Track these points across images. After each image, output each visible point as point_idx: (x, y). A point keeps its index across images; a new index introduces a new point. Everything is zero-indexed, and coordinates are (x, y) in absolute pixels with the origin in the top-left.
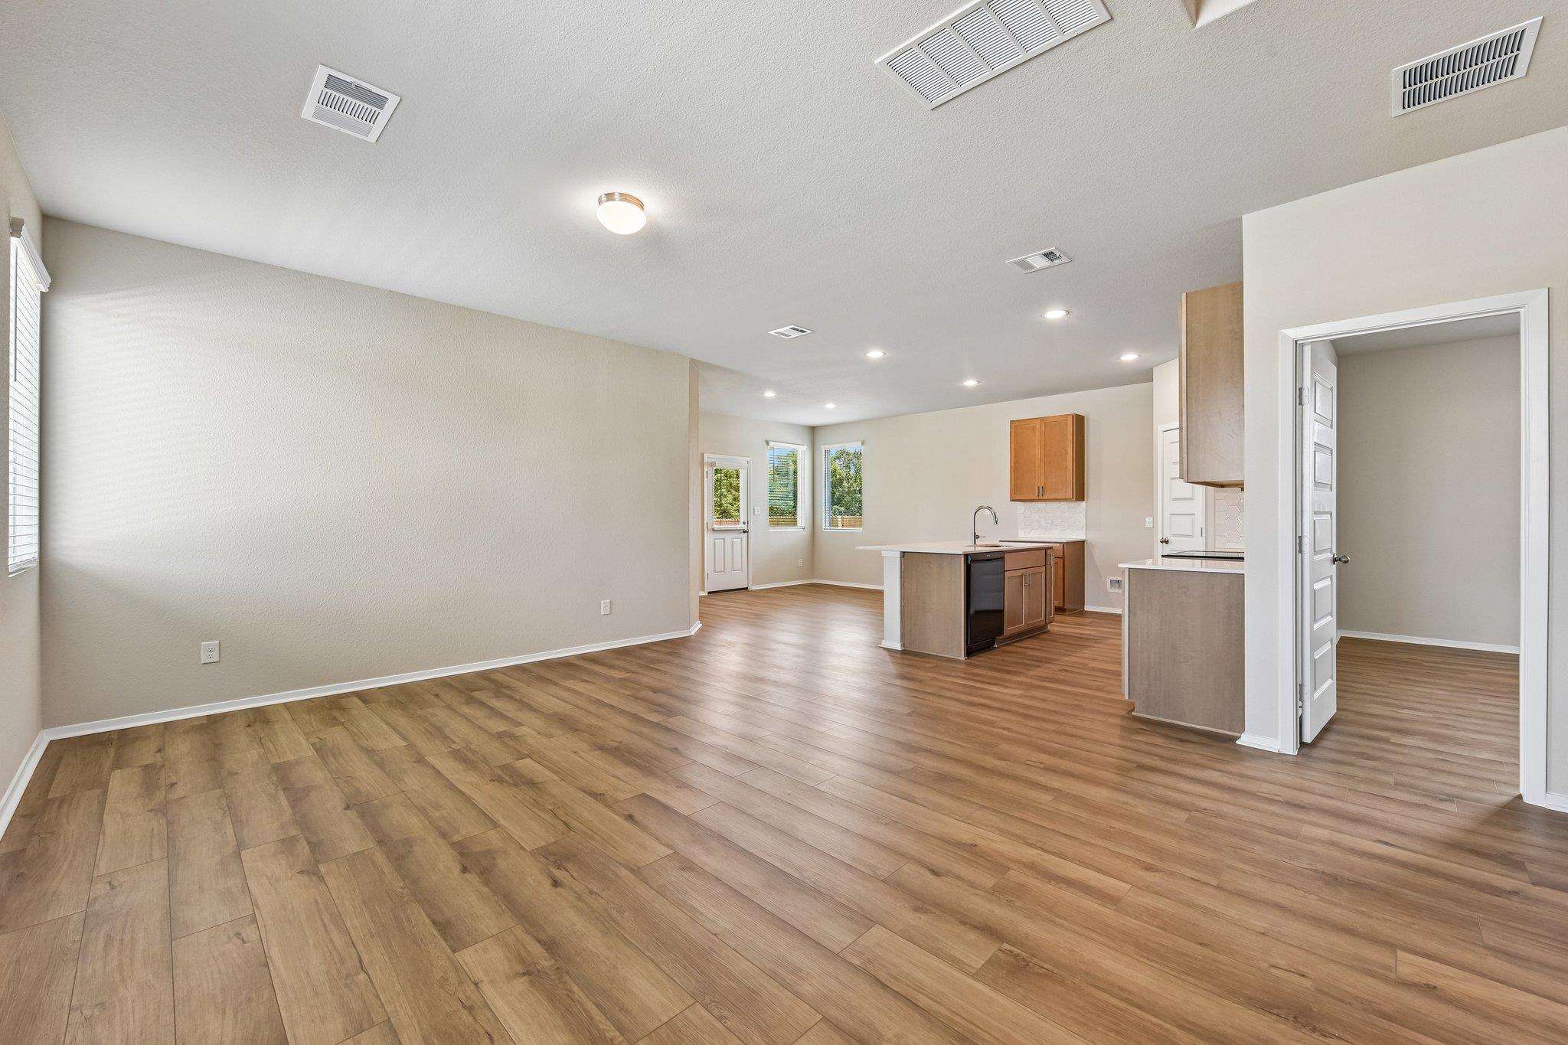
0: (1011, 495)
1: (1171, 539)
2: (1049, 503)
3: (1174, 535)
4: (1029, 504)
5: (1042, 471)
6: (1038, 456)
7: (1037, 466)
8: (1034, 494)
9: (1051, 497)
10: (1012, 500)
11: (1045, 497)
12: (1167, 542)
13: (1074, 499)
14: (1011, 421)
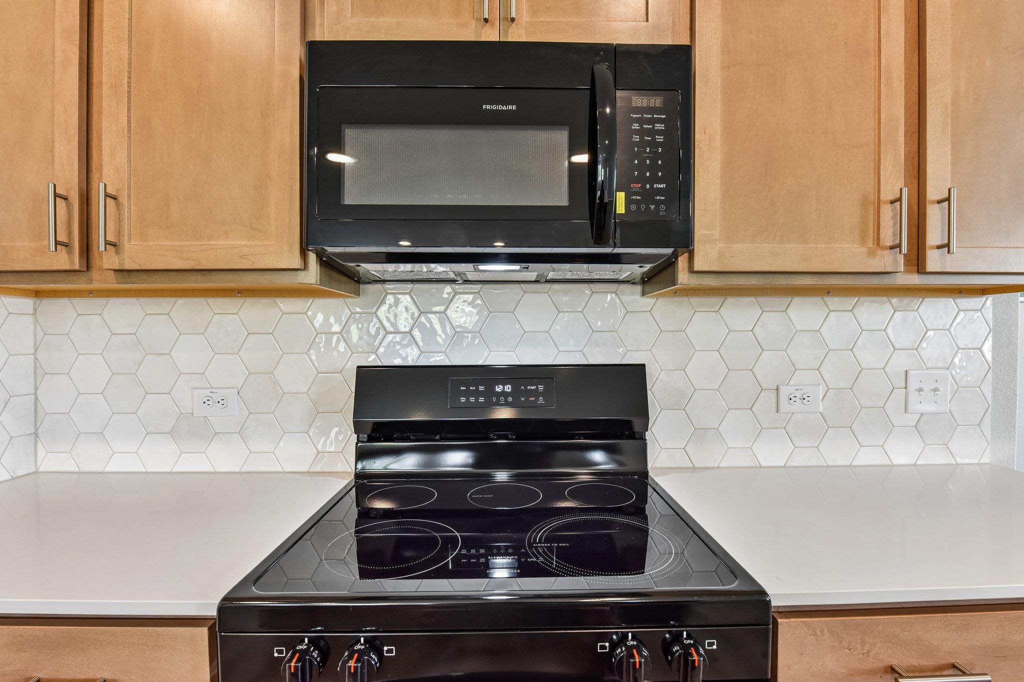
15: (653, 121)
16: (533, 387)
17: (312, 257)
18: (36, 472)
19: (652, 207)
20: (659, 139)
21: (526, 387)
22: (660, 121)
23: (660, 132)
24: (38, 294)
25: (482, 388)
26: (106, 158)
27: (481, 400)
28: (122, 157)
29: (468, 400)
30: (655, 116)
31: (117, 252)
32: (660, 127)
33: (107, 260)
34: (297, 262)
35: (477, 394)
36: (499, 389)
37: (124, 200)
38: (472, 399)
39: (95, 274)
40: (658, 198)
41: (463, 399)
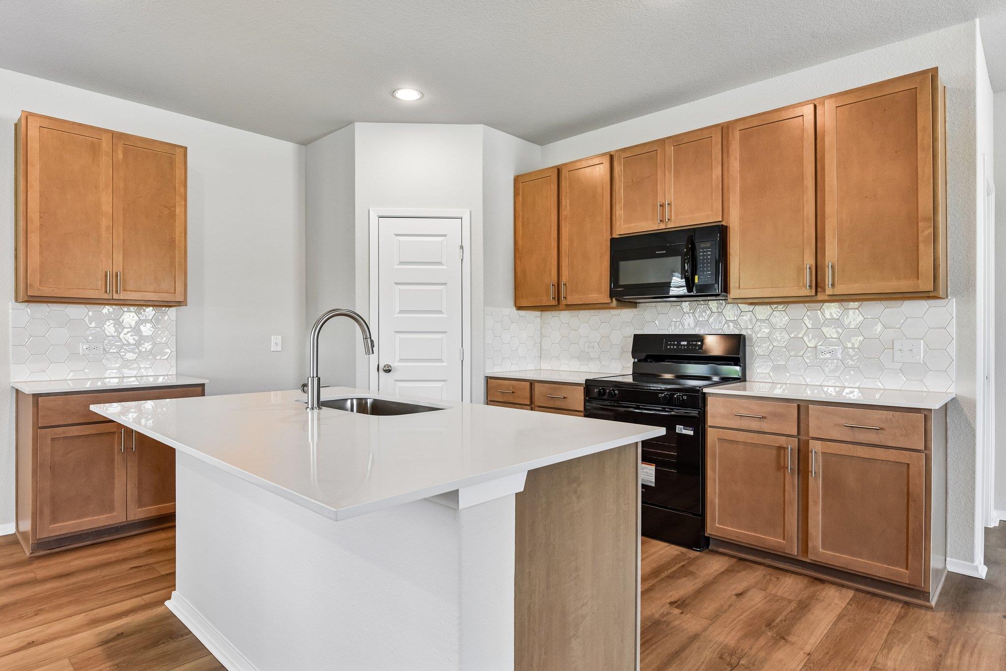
5: (117, 241)
6: (107, 207)
7: (103, 228)
15: (707, 252)
16: (695, 343)
17: (614, 299)
18: (540, 369)
20: (709, 257)
22: (709, 251)
23: (709, 255)
24: (542, 311)
25: (676, 343)
26: (563, 273)
27: (675, 347)
28: (567, 273)
29: (670, 347)
31: (566, 300)
32: (709, 253)
33: (563, 302)
34: (609, 301)
35: (674, 345)
36: (683, 343)
37: (567, 285)
38: (672, 347)
39: (560, 305)
41: (669, 347)
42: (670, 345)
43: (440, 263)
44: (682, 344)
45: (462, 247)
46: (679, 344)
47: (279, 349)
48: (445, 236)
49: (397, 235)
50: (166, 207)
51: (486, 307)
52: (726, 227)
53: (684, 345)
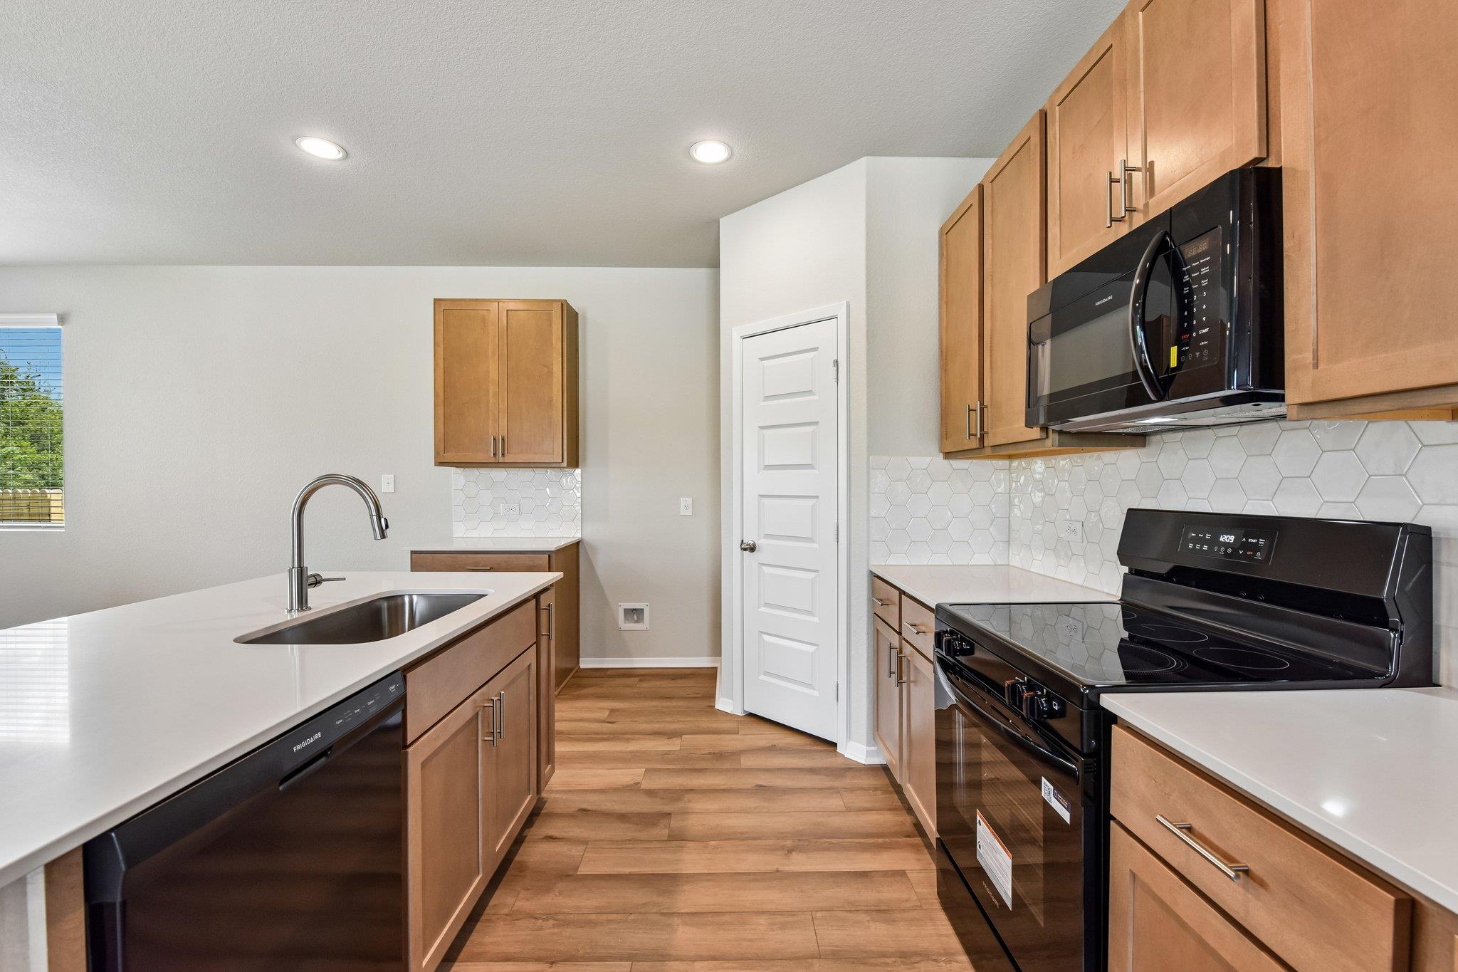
0: (437, 453)
1: (760, 542)
2: (512, 471)
3: (767, 536)
4: (475, 473)
5: (503, 406)
6: (493, 375)
7: (491, 395)
8: (488, 452)
9: (520, 458)
10: (440, 463)
11: (508, 459)
12: (752, 549)
13: (565, 464)
14: (436, 300)
15: (1199, 268)
16: (1255, 541)
19: (1198, 354)
20: (1205, 283)
21: (1247, 540)
22: (1204, 265)
23: (1204, 277)
25: (1208, 536)
26: (986, 385)
27: (1205, 547)
28: (989, 383)
29: (1194, 546)
30: (1201, 261)
32: (1205, 270)
33: (986, 441)
34: (1041, 434)
35: (1203, 541)
36: (1225, 536)
37: (989, 408)
38: (1198, 547)
39: (985, 448)
40: (1203, 343)
41: (1191, 546)
42: (1195, 540)
43: (810, 392)
44: (1222, 539)
45: (836, 362)
46: (1215, 541)
47: (689, 512)
48: (816, 349)
49: (762, 359)
50: (545, 366)
51: (871, 457)
52: (1279, 171)
53: (1226, 545)
